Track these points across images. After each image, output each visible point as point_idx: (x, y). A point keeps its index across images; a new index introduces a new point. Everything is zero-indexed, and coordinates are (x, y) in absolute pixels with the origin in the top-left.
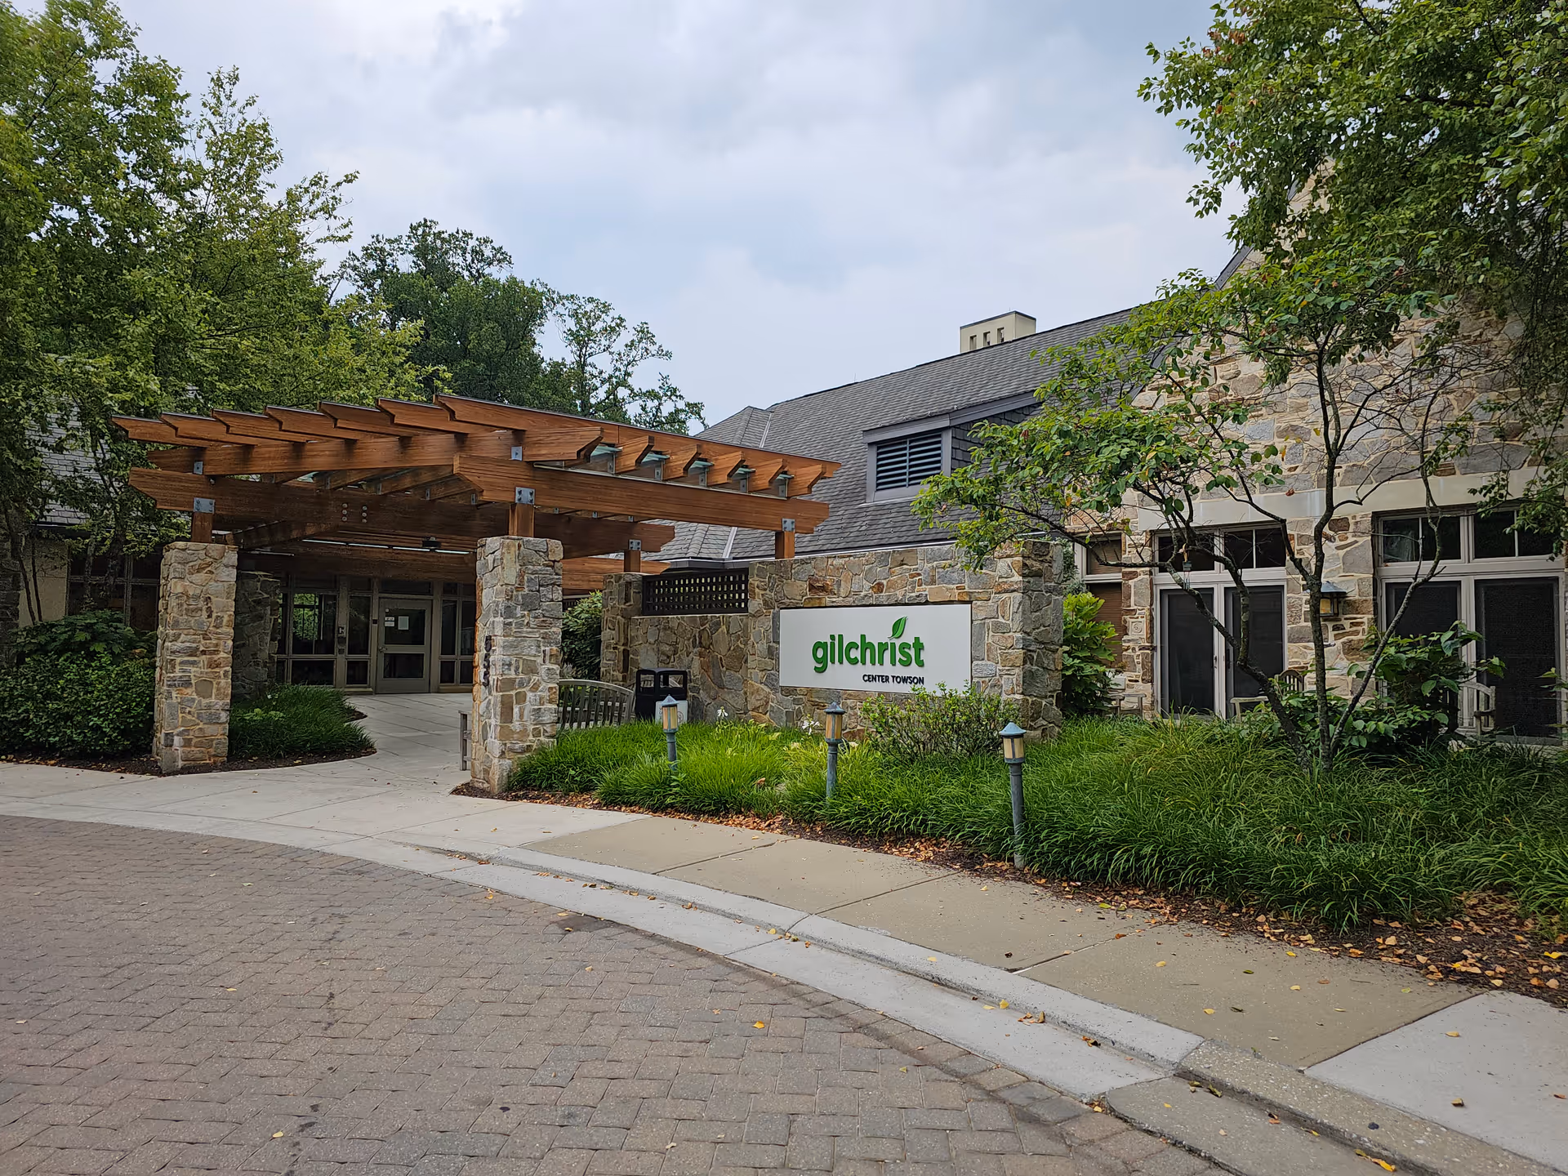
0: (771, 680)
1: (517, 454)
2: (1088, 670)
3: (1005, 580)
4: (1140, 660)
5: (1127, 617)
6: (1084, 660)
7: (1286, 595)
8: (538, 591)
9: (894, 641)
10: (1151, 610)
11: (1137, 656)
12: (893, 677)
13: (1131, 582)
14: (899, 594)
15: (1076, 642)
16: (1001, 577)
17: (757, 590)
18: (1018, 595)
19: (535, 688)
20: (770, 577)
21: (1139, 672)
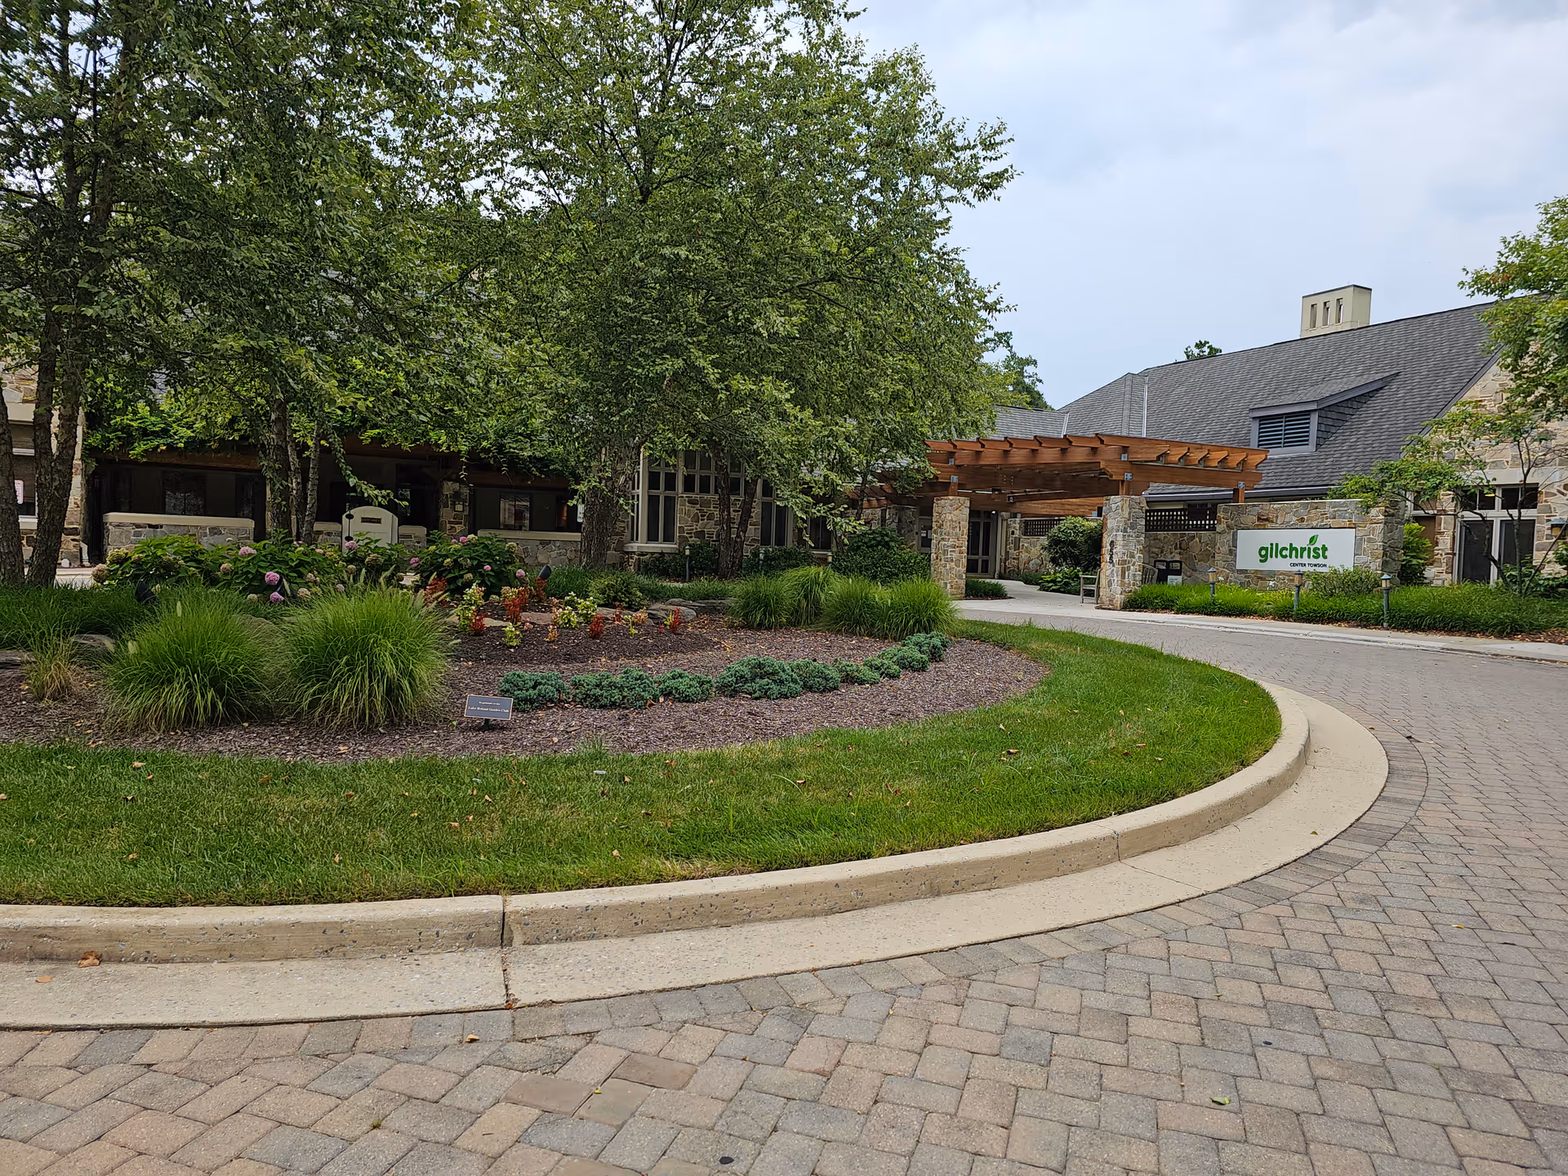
0: (1231, 566)
1: (1124, 457)
2: (1414, 562)
3: (1375, 518)
4: (1445, 561)
5: (1438, 536)
6: (1412, 557)
7: (1537, 525)
8: (1136, 520)
10: (1454, 532)
11: (1444, 559)
13: (1442, 516)
14: (1314, 524)
15: (1408, 548)
16: (1373, 517)
17: (1222, 520)
18: (1382, 525)
19: (1134, 565)
20: (1231, 514)
21: (1444, 567)
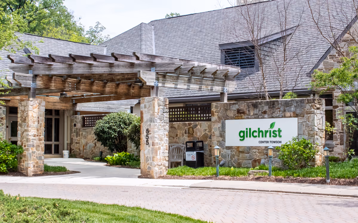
0: (222, 144)
1: (153, 70)
3: (309, 110)
4: (339, 137)
5: (335, 122)
8: (163, 114)
9: (270, 129)
11: (338, 135)
12: (270, 141)
13: (336, 109)
14: (273, 115)
16: (307, 109)
17: (215, 113)
18: (313, 115)
19: (163, 145)
20: (220, 109)
21: (339, 141)
